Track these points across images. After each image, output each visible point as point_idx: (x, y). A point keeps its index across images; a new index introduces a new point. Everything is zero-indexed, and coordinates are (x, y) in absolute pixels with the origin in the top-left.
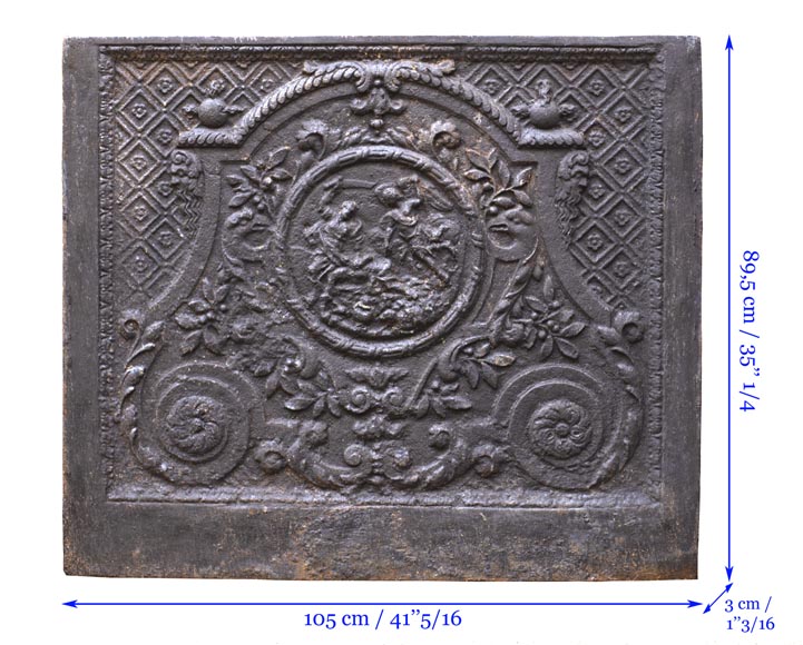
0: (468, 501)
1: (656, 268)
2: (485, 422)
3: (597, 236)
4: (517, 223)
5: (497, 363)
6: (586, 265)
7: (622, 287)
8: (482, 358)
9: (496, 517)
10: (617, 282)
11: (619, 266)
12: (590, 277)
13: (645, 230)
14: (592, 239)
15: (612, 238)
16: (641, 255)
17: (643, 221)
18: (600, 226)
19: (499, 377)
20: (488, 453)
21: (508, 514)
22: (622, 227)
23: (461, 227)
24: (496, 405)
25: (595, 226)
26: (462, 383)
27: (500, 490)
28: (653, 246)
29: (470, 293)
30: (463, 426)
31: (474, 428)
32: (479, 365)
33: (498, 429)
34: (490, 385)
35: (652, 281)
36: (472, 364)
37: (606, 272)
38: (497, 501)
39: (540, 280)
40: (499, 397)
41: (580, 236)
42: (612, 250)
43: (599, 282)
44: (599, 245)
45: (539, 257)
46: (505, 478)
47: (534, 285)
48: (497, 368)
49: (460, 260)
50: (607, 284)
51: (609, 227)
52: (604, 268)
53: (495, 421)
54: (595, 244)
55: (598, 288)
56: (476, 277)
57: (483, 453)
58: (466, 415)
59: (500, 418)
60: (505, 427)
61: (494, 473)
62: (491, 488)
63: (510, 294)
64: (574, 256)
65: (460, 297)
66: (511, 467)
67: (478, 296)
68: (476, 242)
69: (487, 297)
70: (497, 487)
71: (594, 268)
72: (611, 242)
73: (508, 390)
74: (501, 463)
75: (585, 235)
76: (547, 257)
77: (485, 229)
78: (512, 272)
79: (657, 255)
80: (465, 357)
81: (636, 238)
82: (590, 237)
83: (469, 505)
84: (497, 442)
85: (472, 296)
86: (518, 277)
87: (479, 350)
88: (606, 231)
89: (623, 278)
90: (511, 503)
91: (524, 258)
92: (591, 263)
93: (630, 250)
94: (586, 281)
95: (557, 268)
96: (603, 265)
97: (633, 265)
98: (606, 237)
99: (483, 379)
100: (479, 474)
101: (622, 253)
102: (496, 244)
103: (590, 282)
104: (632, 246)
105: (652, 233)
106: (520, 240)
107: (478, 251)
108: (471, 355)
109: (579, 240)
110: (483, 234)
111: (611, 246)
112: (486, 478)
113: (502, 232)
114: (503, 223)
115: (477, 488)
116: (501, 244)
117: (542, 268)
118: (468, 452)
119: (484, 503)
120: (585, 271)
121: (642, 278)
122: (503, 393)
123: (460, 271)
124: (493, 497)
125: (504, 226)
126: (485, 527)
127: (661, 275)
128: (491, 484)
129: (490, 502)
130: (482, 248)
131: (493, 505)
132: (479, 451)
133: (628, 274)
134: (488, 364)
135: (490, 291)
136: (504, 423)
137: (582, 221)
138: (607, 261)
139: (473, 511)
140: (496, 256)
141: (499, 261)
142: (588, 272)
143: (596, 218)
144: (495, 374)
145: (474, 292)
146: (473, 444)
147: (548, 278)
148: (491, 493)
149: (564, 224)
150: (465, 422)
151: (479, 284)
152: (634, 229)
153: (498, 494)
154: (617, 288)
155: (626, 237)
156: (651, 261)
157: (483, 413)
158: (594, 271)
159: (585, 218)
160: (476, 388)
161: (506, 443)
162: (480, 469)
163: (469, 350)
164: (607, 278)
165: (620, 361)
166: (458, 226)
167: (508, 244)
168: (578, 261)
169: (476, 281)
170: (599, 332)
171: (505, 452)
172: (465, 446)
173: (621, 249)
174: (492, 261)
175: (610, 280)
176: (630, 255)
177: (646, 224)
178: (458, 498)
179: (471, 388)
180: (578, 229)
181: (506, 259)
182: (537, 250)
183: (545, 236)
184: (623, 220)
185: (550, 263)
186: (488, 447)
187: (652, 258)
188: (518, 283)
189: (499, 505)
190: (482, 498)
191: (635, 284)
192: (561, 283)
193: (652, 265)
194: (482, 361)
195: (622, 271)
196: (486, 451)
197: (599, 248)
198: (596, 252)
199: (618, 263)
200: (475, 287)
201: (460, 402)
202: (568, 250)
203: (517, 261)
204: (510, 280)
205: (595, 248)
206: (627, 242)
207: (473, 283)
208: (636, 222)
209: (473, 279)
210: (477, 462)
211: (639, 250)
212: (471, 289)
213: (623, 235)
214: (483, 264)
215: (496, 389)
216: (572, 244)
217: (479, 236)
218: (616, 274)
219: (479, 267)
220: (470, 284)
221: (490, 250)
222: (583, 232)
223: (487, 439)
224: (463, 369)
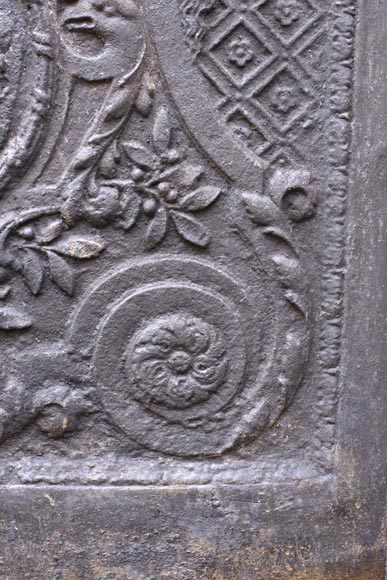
0: (26, 476)
1: (341, 98)
2: (55, 350)
3: (246, 41)
4: (110, 15)
5: (72, 253)
6: (225, 91)
7: (283, 128)
8: (49, 243)
9: (70, 500)
10: (275, 119)
11: (280, 94)
12: (231, 111)
13: (324, 34)
14: (237, 47)
15: (269, 45)
16: (316, 76)
17: (321, 19)
18: (250, 24)
19: (77, 276)
20: (58, 400)
21: (90, 496)
22: (287, 28)
23: (16, 21)
24: (72, 323)
25: (241, 25)
26: (16, 286)
27: (79, 457)
28: (338, 60)
29: (28, 134)
30: (18, 356)
31: (37, 360)
32: (43, 255)
33: (75, 361)
34: (62, 290)
35: (333, 119)
36: (31, 255)
37: (258, 103)
38: (72, 475)
39: (147, 114)
40: (77, 309)
41: (216, 41)
42: (268, 67)
43: (245, 119)
44: (247, 57)
45: (146, 76)
46: (86, 438)
47: (137, 122)
48: (75, 261)
49: (13, 78)
50: (258, 122)
51: (265, 27)
52: (256, 96)
53: (70, 348)
54: (242, 55)
55: (245, 130)
56: (39, 107)
57: (49, 400)
58: (22, 338)
59: (78, 342)
60: (87, 358)
61: (66, 431)
62: (64, 454)
63: (96, 136)
64: (205, 75)
65: (11, 142)
66: (97, 421)
67: (43, 140)
68: (39, 47)
69: (58, 142)
70: (74, 453)
71: (238, 95)
72: (267, 52)
73: (92, 299)
74: (82, 415)
75: (226, 39)
76: (161, 75)
77: (57, 26)
78: (101, 99)
79: (343, 74)
80: (21, 243)
81: (308, 47)
82: (234, 42)
83: (27, 482)
84: (74, 382)
85: (32, 138)
86: (109, 108)
87: (44, 231)
88: (260, 34)
89: (285, 114)
90: (96, 478)
91: (120, 75)
92: (234, 86)
93: (299, 67)
94: (224, 118)
95: (177, 94)
96: (254, 89)
97: (304, 93)
98: (260, 44)
99: (50, 280)
100: (45, 433)
101: (284, 72)
102: (73, 50)
103: (231, 119)
104: (302, 61)
105: (335, 38)
106: (116, 44)
107: (43, 62)
108: (30, 238)
109: (216, 48)
110: (53, 33)
111: (267, 60)
112: (57, 438)
113: (84, 31)
114: (85, 14)
115: (42, 454)
116: (83, 53)
117: (152, 94)
118: (24, 398)
119: (51, 478)
120: (224, 100)
121: (316, 115)
122: (83, 303)
123: (12, 96)
124: (67, 469)
125: (88, 20)
126: (54, 515)
127: (349, 109)
128: (64, 448)
129: (62, 477)
130: (49, 58)
131: (65, 482)
132: (43, 396)
133: (294, 108)
134: (60, 254)
135: (63, 132)
136: (85, 352)
137: (221, 16)
138: (260, 85)
139: (34, 492)
140: (74, 72)
141: (79, 80)
142: (229, 103)
143: (244, 12)
144: (71, 271)
145: (35, 131)
146: (34, 386)
147: (162, 113)
148: (64, 462)
149: (191, 19)
150: (20, 350)
151: (44, 118)
152: (306, 32)
153: (74, 464)
154: (275, 130)
155: (293, 44)
156: (333, 87)
157: (51, 335)
158: (239, 100)
159: (227, 11)
160: (38, 295)
161: (87, 383)
162: (44, 424)
163: (27, 231)
164: (259, 112)
165: (276, 251)
166: (10, 21)
167: (96, 52)
168: (213, 84)
169: (39, 113)
170: (244, 203)
171: (87, 397)
172: (20, 389)
173: (284, 65)
174: (67, 81)
175: (264, 117)
176: (297, 75)
177: (327, 25)
178: (11, 471)
179: (32, 294)
180: (213, 29)
181: (91, 76)
182: (144, 63)
183: (158, 39)
184: (288, 16)
185: (166, 86)
186: (59, 389)
187: (335, 81)
188: (111, 118)
189: (76, 481)
190: (49, 470)
191: (305, 125)
192: (182, 119)
193: (334, 93)
194: (47, 249)
195: (285, 102)
196: (55, 396)
197: (248, 62)
198: (241, 69)
199: (278, 89)
200: (37, 123)
201: (12, 318)
202: (195, 63)
203: (108, 81)
204: (98, 114)
205: (241, 62)
206: (295, 53)
207: (34, 118)
208: (311, 20)
209: (34, 111)
210: (40, 414)
211: (315, 66)
212: (31, 127)
213: (287, 41)
214: (52, 84)
215: (72, 295)
216: (201, 55)
217: (44, 36)
218: (274, 107)
219: (45, 88)
220: (29, 119)
221: (64, 62)
222: (222, 35)
223: (57, 377)
224: (18, 262)
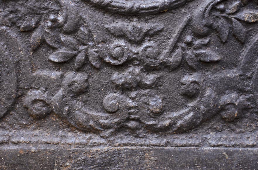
0: (213, 143)
2: (232, 74)
5: (246, 19)
8: (233, 14)
9: (236, 156)
19: (247, 32)
20: (234, 101)
21: (247, 153)
24: (243, 58)
27: (241, 132)
30: (213, 77)
31: (223, 79)
32: (229, 21)
33: (243, 80)
34: (238, 40)
36: (223, 20)
38: (238, 142)
40: (245, 51)
46: (245, 122)
48: (246, 24)
53: (241, 72)
57: (229, 101)
58: (215, 67)
59: (245, 69)
60: (250, 78)
61: (237, 118)
62: (233, 131)
66: (252, 113)
70: (239, 130)
73: (254, 45)
74: (244, 109)
80: (218, 14)
83: (214, 146)
84: (241, 91)
87: (230, 7)
90: (251, 144)
99: (233, 35)
100: (224, 119)
108: (223, 11)
112: (229, 122)
115: (221, 131)
118: (215, 100)
119: (227, 144)
122: (249, 47)
124: (235, 139)
126: (227, 164)
128: (234, 127)
129: (232, 143)
131: (234, 146)
132: (225, 99)
134: (239, 20)
136: (248, 74)
139: (217, 151)
144: (244, 30)
146: (220, 93)
148: (233, 135)
150: (213, 73)
153: (239, 136)
157: (230, 65)
160: (226, 42)
161: (249, 92)
162: (225, 115)
163: (222, 6)
171: (248, 100)
172: (213, 95)
178: (205, 140)
179: (222, 42)
186: (234, 95)
189: (240, 145)
190: (225, 139)
194: (232, 17)
196: (232, 99)
201: (211, 55)
210: (223, 109)
215: (243, 43)
223: (232, 89)
224: (215, 24)
